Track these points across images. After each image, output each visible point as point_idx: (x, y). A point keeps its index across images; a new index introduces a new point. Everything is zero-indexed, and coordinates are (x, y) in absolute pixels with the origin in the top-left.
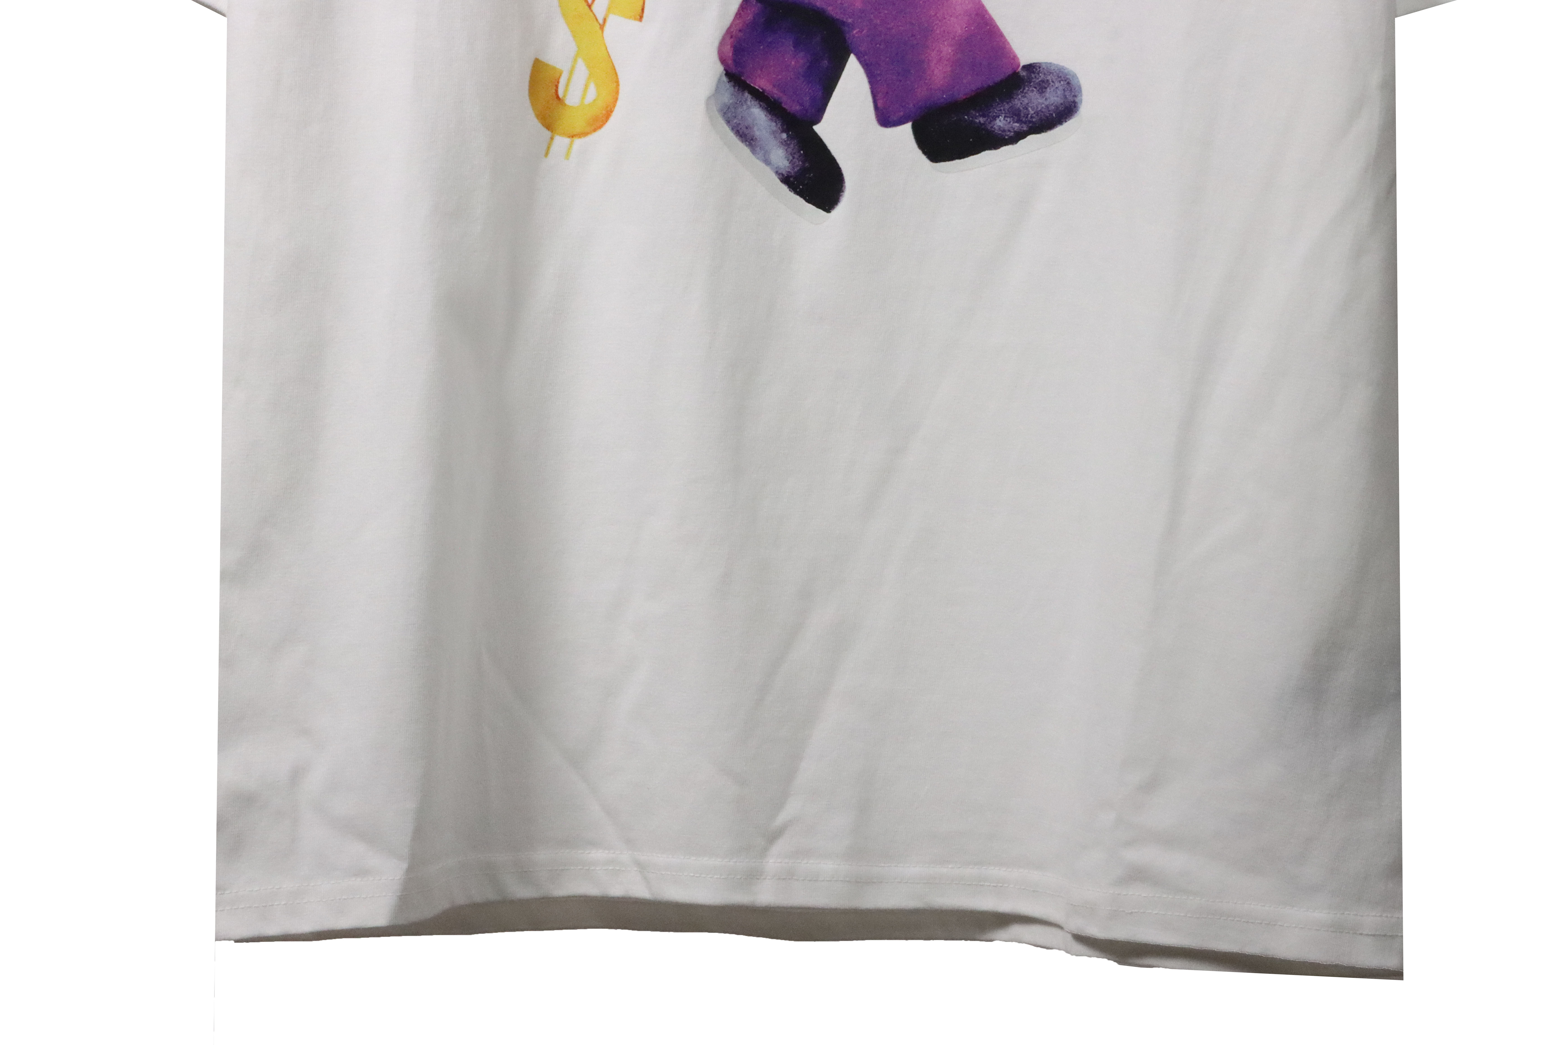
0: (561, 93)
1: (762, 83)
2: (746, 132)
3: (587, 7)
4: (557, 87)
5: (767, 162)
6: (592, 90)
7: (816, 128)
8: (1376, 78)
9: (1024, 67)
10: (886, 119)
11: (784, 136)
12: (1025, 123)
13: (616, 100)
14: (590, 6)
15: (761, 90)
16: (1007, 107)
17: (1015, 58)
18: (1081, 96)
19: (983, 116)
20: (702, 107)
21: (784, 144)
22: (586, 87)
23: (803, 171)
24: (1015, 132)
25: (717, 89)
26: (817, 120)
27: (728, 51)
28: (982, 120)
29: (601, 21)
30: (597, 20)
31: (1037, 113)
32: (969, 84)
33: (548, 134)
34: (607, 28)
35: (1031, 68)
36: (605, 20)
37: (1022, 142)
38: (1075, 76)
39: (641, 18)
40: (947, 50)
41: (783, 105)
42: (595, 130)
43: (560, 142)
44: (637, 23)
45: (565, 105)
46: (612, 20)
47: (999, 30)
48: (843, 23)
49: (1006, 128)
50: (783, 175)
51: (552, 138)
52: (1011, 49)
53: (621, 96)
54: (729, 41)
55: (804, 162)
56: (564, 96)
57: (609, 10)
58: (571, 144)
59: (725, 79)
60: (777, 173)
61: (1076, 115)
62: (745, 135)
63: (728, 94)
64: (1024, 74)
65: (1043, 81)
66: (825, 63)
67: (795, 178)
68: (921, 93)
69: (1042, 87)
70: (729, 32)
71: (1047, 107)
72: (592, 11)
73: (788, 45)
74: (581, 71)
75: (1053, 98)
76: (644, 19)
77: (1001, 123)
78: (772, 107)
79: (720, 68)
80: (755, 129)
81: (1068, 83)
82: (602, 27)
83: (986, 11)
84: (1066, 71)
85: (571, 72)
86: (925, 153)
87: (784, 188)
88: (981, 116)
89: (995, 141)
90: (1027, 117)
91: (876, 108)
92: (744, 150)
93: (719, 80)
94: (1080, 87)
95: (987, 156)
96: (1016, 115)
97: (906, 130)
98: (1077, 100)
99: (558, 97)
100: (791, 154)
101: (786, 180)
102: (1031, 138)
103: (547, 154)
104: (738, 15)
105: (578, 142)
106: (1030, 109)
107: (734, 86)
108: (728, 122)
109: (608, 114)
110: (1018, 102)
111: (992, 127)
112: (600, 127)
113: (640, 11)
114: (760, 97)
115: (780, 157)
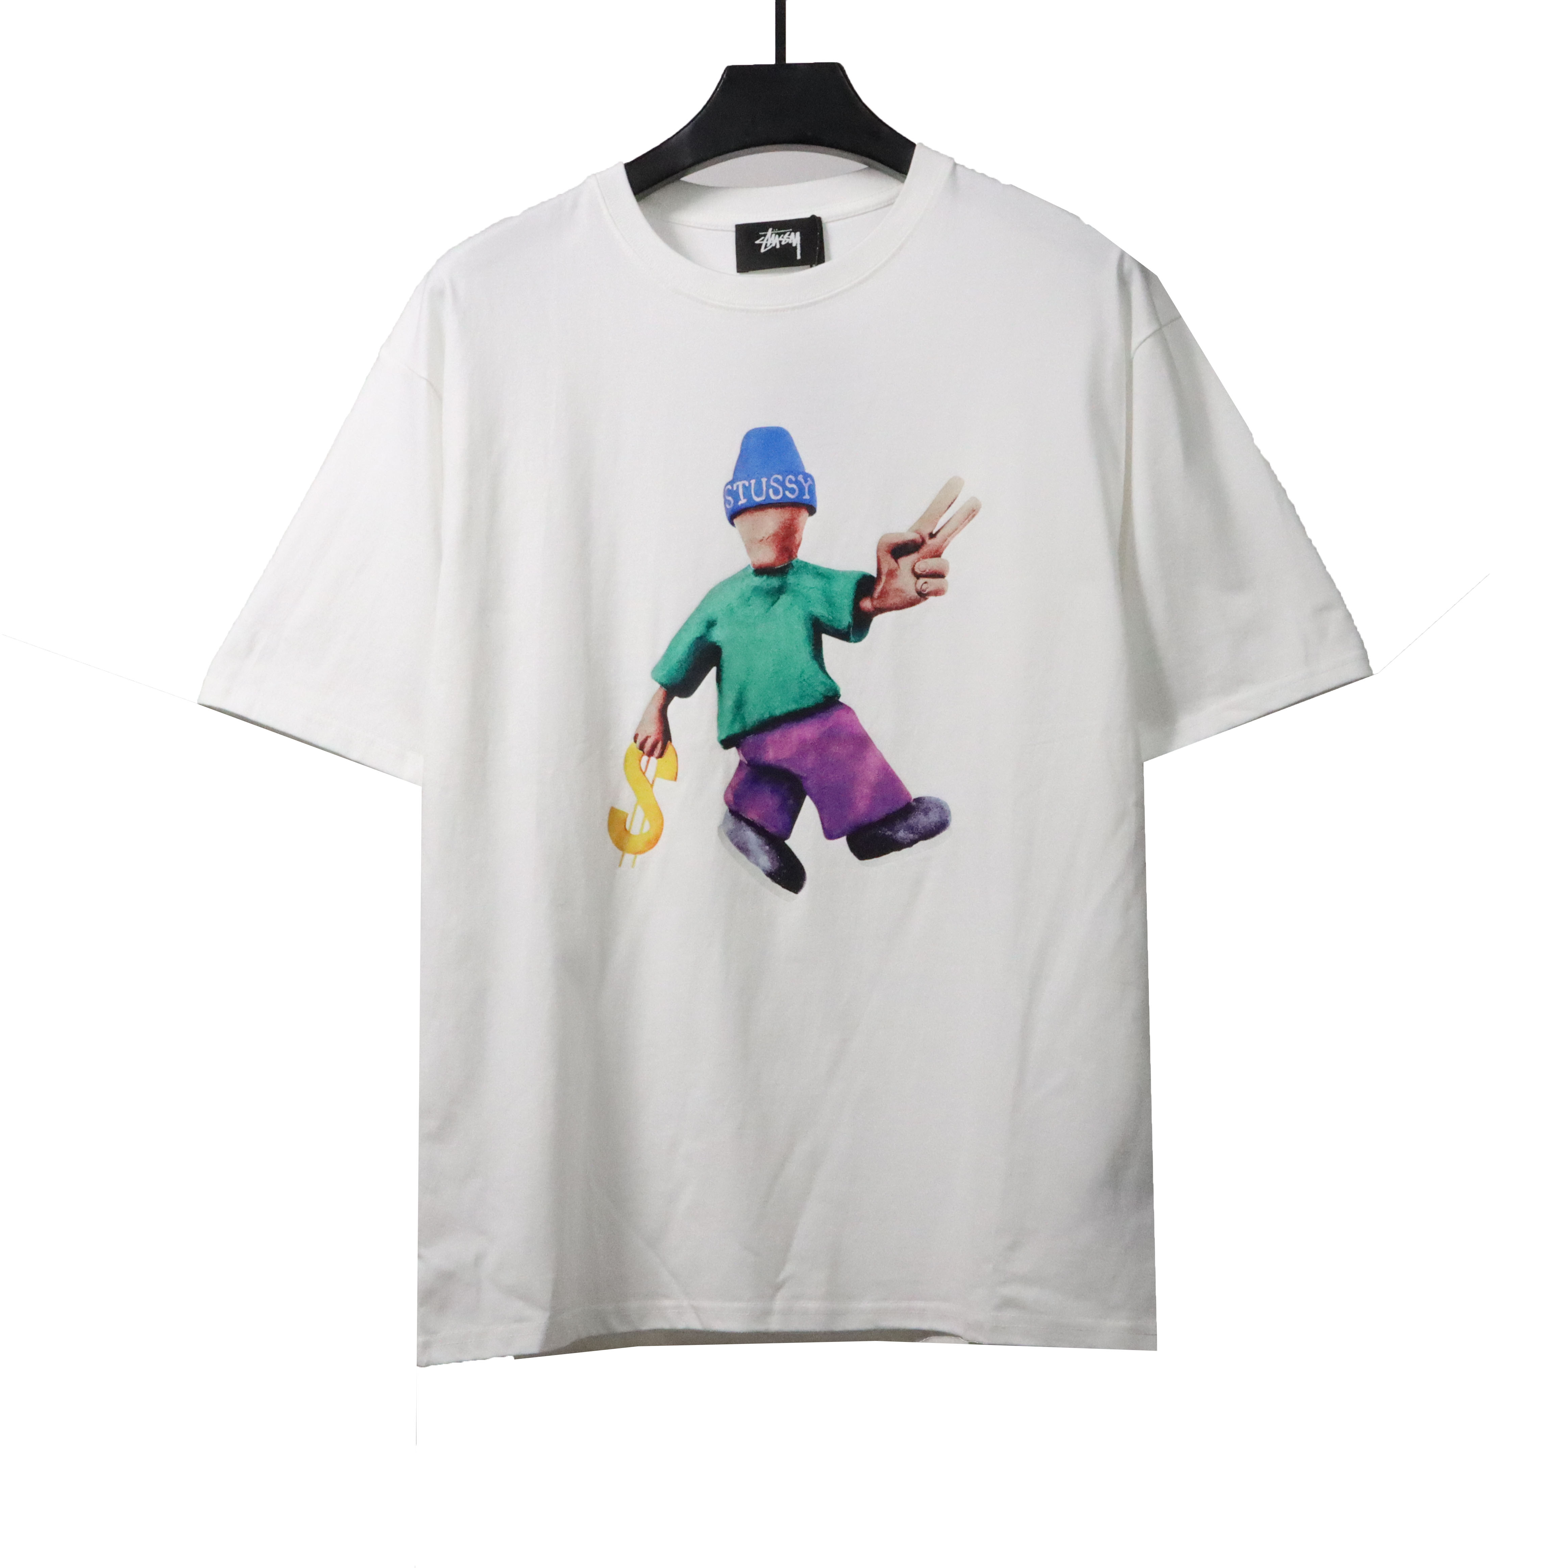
0: (627, 827)
1: (752, 816)
2: (743, 846)
3: (642, 774)
4: (625, 823)
5: (757, 864)
6: (647, 824)
7: (787, 842)
8: (1132, 799)
9: (916, 800)
10: (830, 835)
11: (767, 847)
12: (917, 834)
13: (662, 829)
14: (644, 773)
15: (751, 820)
16: (905, 824)
17: (908, 794)
18: (950, 816)
19: (891, 830)
20: (715, 832)
21: (767, 852)
22: (643, 824)
23: (780, 869)
24: (910, 840)
25: (725, 822)
26: (787, 836)
27: (731, 798)
28: (889, 833)
29: (651, 782)
30: (649, 782)
31: (924, 827)
32: (881, 812)
33: (620, 853)
34: (655, 787)
35: (919, 800)
36: (653, 781)
37: (915, 846)
38: (946, 804)
39: (676, 779)
40: (866, 791)
41: (765, 829)
42: (650, 849)
43: (628, 857)
44: (674, 782)
45: (631, 835)
46: (658, 781)
47: (897, 778)
48: (801, 777)
49: (905, 837)
50: (767, 872)
51: (623, 856)
52: (906, 789)
53: (665, 828)
54: (730, 791)
55: (780, 864)
56: (630, 828)
57: (655, 776)
58: (635, 858)
59: (729, 815)
60: (764, 870)
61: (948, 828)
62: (743, 848)
63: (731, 823)
64: (914, 804)
65: (926, 808)
66: (791, 802)
67: (775, 873)
68: (851, 818)
69: (926, 812)
70: (730, 786)
71: (930, 823)
72: (645, 777)
73: (767, 791)
74: (640, 814)
75: (933, 817)
76: (677, 780)
77: (902, 834)
78: (759, 830)
79: (725, 808)
80: (749, 844)
81: (942, 809)
82: (652, 785)
83: (889, 766)
84: (940, 801)
85: (634, 813)
86: (855, 854)
87: (769, 880)
88: (888, 830)
89: (898, 846)
90: (917, 830)
91: (824, 828)
92: (742, 857)
93: (726, 815)
94: (950, 811)
95: (893, 855)
96: (911, 829)
98: (948, 819)
99: (626, 830)
100: (772, 858)
101: (770, 875)
102: (921, 843)
103: (620, 865)
104: (736, 775)
105: (639, 857)
106: (919, 825)
107: (735, 818)
108: (732, 840)
109: (657, 839)
110: (912, 821)
111: (896, 837)
112: (652, 847)
113: (675, 774)
114: (751, 824)
115: (765, 861)
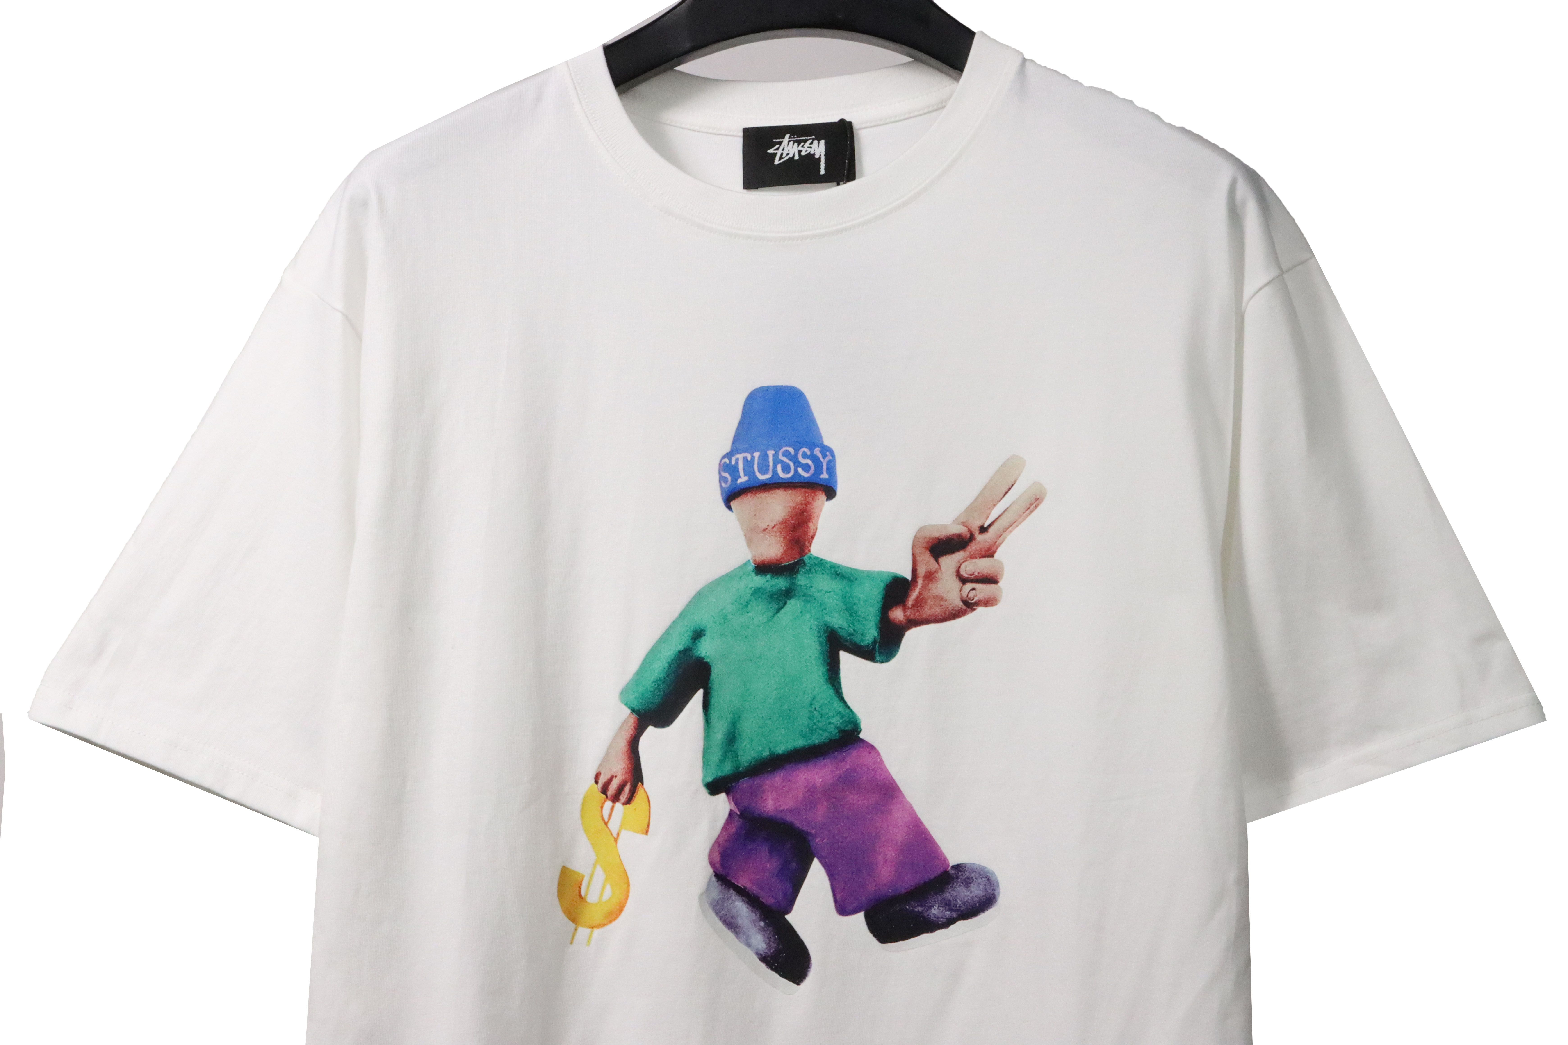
0: (583, 893)
1: (743, 882)
2: (732, 921)
3: (604, 824)
4: (580, 888)
5: (749, 945)
6: (608, 889)
7: (788, 917)
8: (1232, 876)
9: (953, 867)
10: (843, 909)
11: (762, 924)
12: (955, 911)
13: (627, 898)
14: (606, 824)
15: (743, 888)
16: (940, 898)
17: (945, 859)
18: (999, 889)
19: (921, 906)
20: (696, 901)
21: (763, 930)
22: (603, 888)
23: (777, 952)
24: (947, 918)
25: (708, 889)
26: (788, 911)
27: (717, 858)
28: (920, 909)
29: (615, 835)
30: (612, 834)
31: (964, 903)
32: (909, 881)
33: (572, 926)
34: (620, 841)
35: (958, 867)
36: (618, 834)
37: (952, 927)
38: (993, 873)
39: (647, 832)
40: (891, 853)
41: (761, 899)
42: (610, 922)
43: (583, 932)
44: (644, 836)
45: (586, 902)
46: (625, 835)
47: (932, 837)
48: (808, 834)
49: (940, 916)
50: (761, 955)
51: (576, 929)
52: (942, 853)
53: (631, 894)
54: (717, 848)
55: (778, 945)
56: (586, 895)
57: (621, 827)
58: (592, 932)
59: (714, 879)
60: (757, 954)
61: (995, 904)
62: (731, 924)
63: (717, 891)
64: (953, 872)
65: (968, 878)
66: (794, 865)
67: (772, 957)
68: (871, 888)
69: (968, 882)
70: (717, 842)
71: (972, 898)
72: (608, 827)
73: (764, 850)
74: (600, 875)
75: (976, 891)
76: (649, 833)
77: (935, 911)
78: (753, 901)
79: (710, 871)
80: (739, 918)
81: (988, 879)
82: (616, 840)
83: (922, 823)
84: (986, 870)
85: (591, 876)
86: (875, 936)
87: (763, 966)
88: (919, 906)
89: (931, 926)
90: (956, 907)
91: (836, 901)
92: (730, 935)
93: (710, 881)
94: (997, 882)
95: (925, 937)
96: (948, 905)
97: (859, 919)
98: (996, 893)
99: (580, 896)
100: (768, 938)
101: (765, 959)
102: (960, 923)
103: (571, 943)
104: (725, 828)
105: (596, 931)
106: (958, 900)
107: (722, 885)
108: (717, 913)
109: (621, 909)
110: (948, 895)
111: (928, 915)
112: (615, 919)
113: (646, 826)
114: (742, 892)
115: (759, 941)
